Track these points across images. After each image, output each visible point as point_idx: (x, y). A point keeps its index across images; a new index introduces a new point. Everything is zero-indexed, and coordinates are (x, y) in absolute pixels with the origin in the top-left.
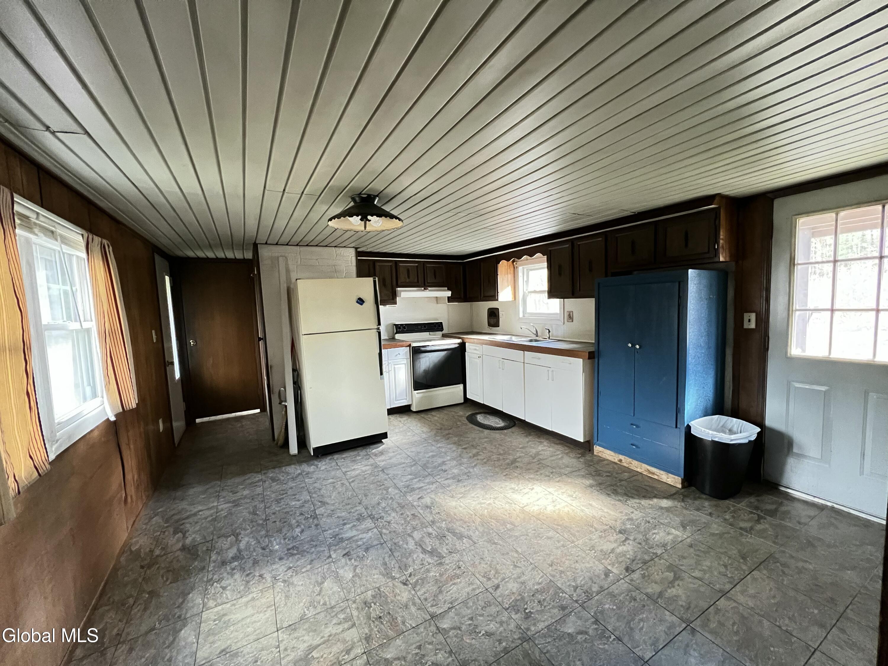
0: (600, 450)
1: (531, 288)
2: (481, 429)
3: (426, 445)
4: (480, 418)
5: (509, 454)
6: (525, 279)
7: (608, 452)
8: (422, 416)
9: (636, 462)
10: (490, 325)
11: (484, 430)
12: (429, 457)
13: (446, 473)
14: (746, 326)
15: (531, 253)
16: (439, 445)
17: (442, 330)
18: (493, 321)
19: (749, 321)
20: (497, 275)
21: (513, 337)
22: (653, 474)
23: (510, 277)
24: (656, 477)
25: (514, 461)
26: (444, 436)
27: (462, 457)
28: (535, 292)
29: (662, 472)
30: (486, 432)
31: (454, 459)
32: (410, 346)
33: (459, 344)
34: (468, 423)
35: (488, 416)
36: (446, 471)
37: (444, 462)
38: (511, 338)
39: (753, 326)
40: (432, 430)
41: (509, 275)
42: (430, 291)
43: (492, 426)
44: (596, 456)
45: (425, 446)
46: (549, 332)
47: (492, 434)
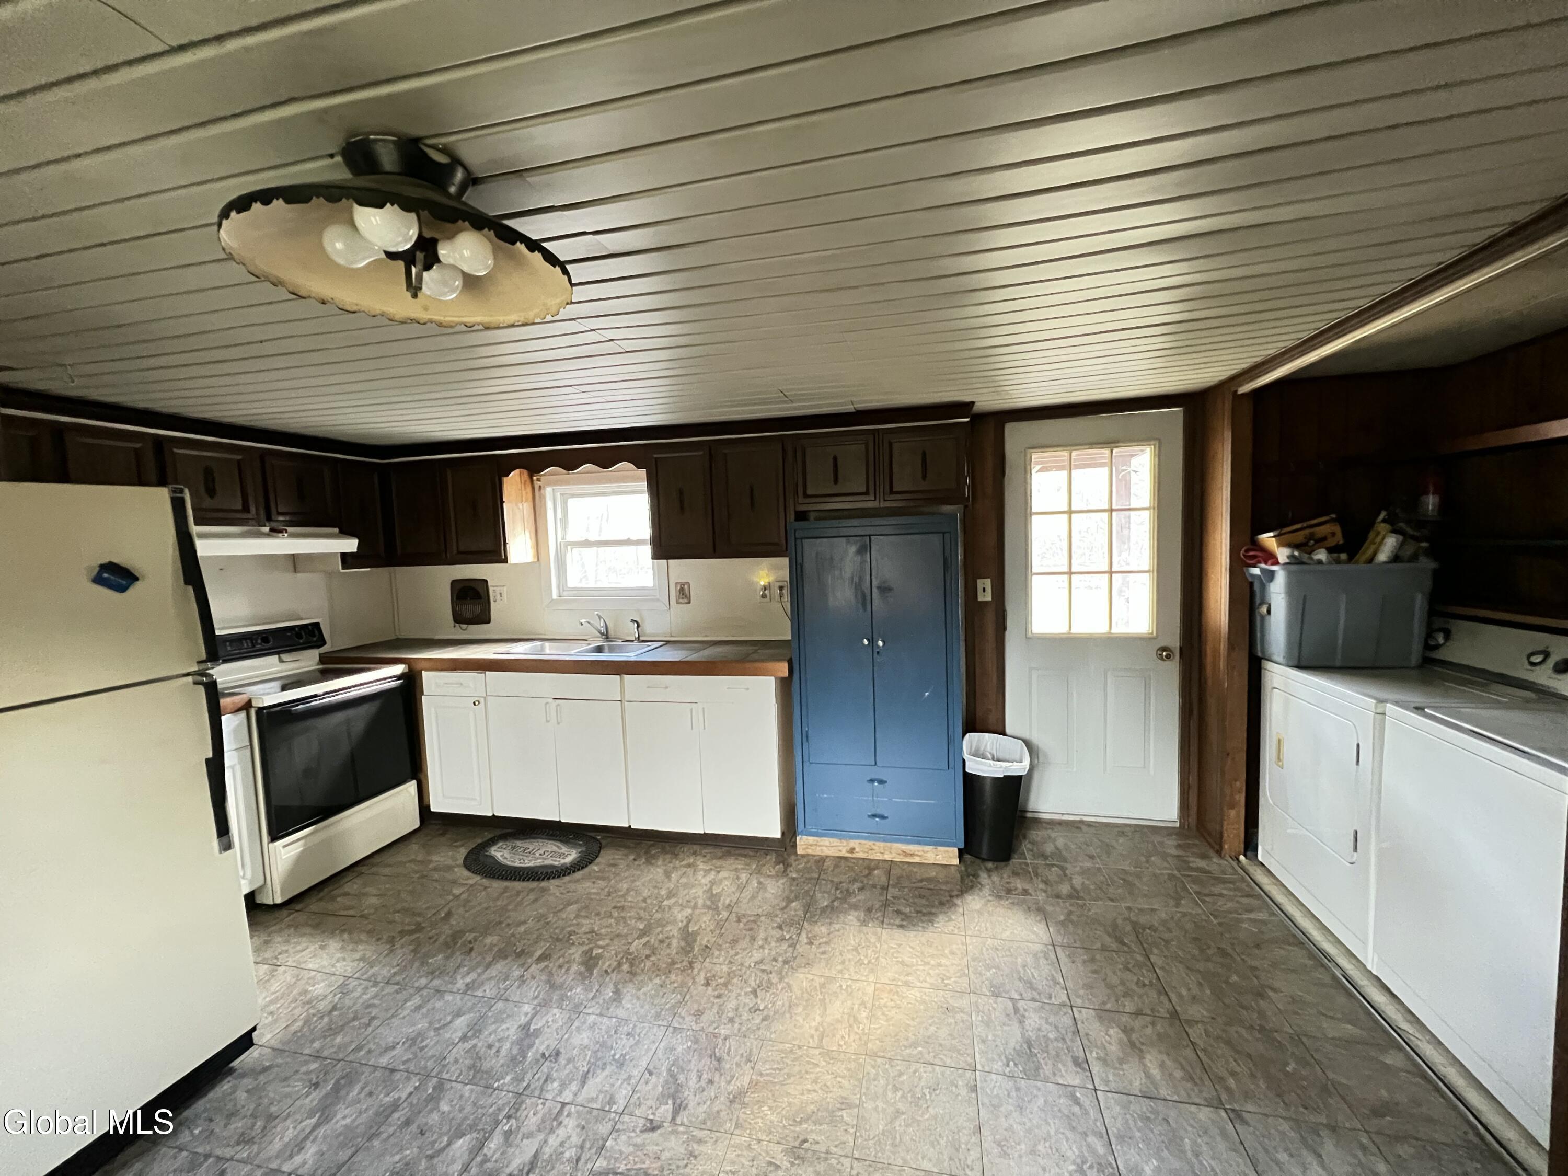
0: (811, 842)
1: (574, 535)
2: (534, 884)
3: (416, 1000)
4: (502, 854)
5: (662, 923)
6: (559, 516)
7: (826, 841)
8: (313, 907)
9: (882, 844)
10: (459, 619)
11: (544, 884)
12: (464, 1038)
13: (562, 1060)
14: (980, 599)
15: (605, 460)
16: (460, 984)
17: (322, 642)
18: (469, 609)
19: (984, 590)
20: (502, 502)
21: (547, 644)
22: (912, 855)
23: (527, 507)
24: (917, 860)
25: (688, 938)
26: (447, 945)
27: (561, 986)
28: (587, 544)
29: (927, 848)
30: (553, 885)
31: (545, 1004)
32: (247, 706)
33: (399, 677)
34: (485, 882)
35: (519, 843)
36: (558, 1053)
37: (525, 1028)
38: (542, 648)
39: (988, 597)
40: (391, 941)
41: (525, 505)
42: (292, 536)
43: (553, 866)
44: (803, 856)
45: (418, 1008)
46: (638, 626)
47: (572, 886)
